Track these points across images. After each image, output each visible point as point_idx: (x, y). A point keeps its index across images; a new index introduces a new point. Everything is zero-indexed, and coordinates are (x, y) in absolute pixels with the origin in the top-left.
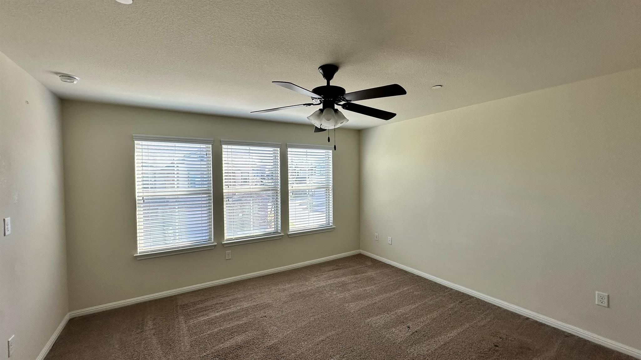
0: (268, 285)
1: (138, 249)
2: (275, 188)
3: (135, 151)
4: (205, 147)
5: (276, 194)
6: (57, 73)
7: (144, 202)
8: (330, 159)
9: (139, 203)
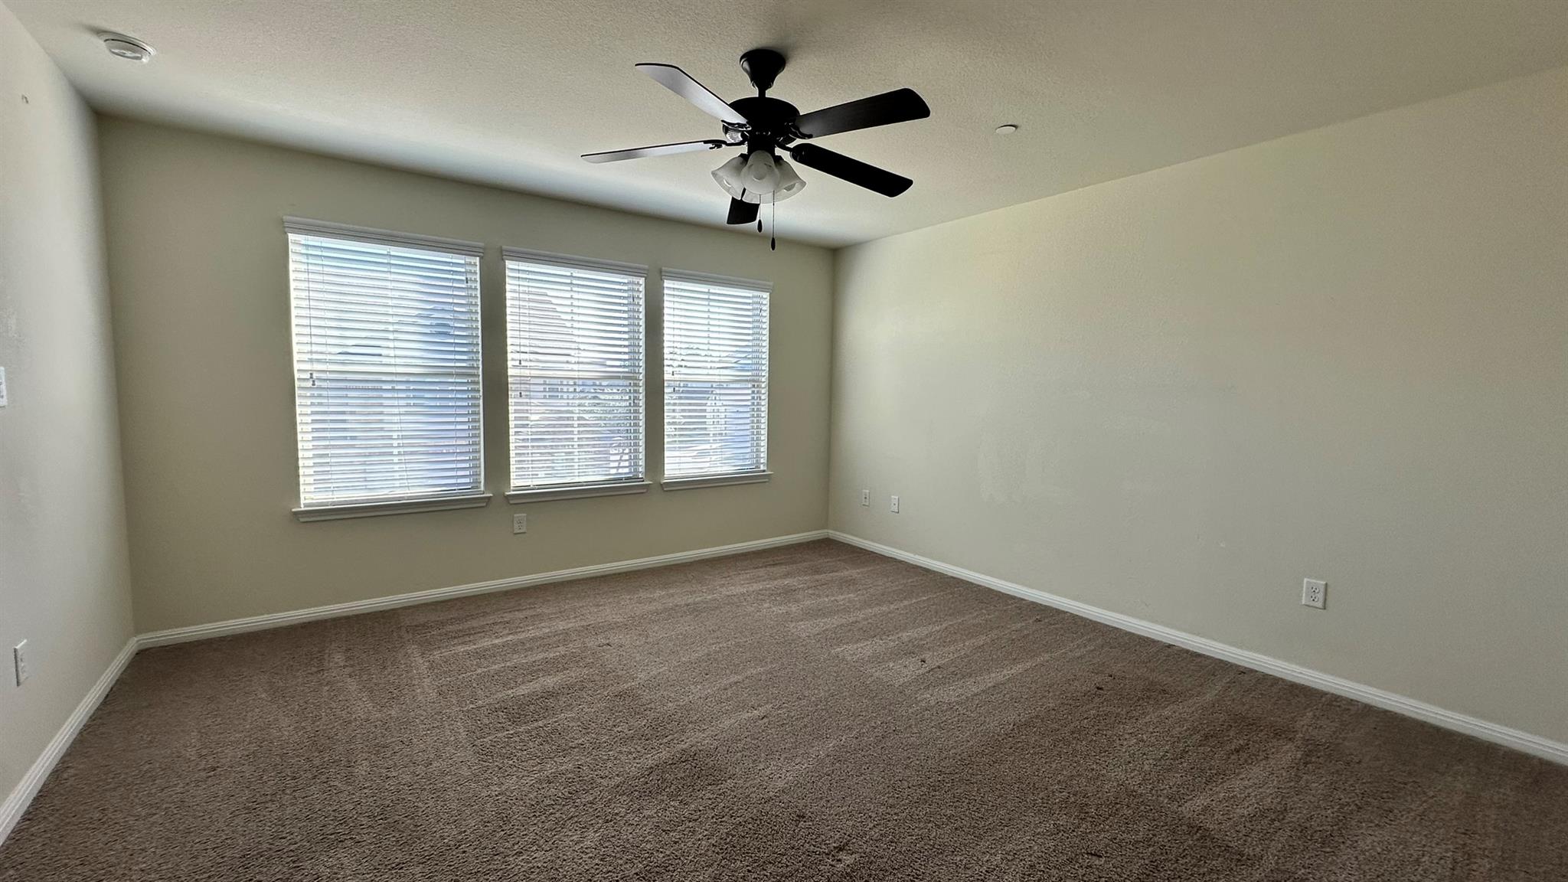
0: (614, 592)
1: (302, 496)
2: (631, 372)
3: (290, 260)
4: (463, 262)
5: (635, 388)
6: (99, 32)
7: (314, 385)
8: (764, 314)
9: (301, 388)
